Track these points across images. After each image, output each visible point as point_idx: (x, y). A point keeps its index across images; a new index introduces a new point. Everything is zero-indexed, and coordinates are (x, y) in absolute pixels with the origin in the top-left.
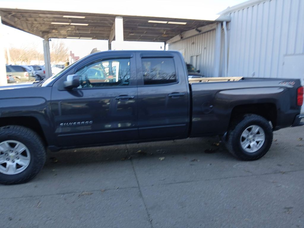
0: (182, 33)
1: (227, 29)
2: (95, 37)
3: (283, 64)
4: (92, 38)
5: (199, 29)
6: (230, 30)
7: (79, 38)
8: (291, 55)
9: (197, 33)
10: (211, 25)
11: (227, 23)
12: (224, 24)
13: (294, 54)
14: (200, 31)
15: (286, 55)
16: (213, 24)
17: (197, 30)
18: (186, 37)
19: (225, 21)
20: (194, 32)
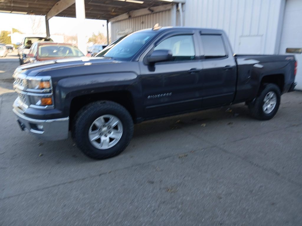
0: (130, 12)
1: (183, 11)
2: (32, 11)
3: (240, 44)
4: (27, 13)
5: (152, 8)
6: (184, 11)
7: (10, 12)
8: (247, 36)
9: (148, 12)
10: (165, 6)
11: (183, 4)
12: (180, 5)
13: (249, 36)
14: (152, 11)
15: (242, 36)
16: (168, 5)
17: (150, 10)
18: (135, 16)
19: (181, 2)
20: (145, 11)
